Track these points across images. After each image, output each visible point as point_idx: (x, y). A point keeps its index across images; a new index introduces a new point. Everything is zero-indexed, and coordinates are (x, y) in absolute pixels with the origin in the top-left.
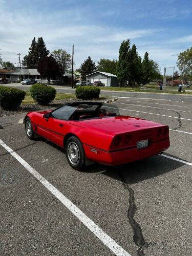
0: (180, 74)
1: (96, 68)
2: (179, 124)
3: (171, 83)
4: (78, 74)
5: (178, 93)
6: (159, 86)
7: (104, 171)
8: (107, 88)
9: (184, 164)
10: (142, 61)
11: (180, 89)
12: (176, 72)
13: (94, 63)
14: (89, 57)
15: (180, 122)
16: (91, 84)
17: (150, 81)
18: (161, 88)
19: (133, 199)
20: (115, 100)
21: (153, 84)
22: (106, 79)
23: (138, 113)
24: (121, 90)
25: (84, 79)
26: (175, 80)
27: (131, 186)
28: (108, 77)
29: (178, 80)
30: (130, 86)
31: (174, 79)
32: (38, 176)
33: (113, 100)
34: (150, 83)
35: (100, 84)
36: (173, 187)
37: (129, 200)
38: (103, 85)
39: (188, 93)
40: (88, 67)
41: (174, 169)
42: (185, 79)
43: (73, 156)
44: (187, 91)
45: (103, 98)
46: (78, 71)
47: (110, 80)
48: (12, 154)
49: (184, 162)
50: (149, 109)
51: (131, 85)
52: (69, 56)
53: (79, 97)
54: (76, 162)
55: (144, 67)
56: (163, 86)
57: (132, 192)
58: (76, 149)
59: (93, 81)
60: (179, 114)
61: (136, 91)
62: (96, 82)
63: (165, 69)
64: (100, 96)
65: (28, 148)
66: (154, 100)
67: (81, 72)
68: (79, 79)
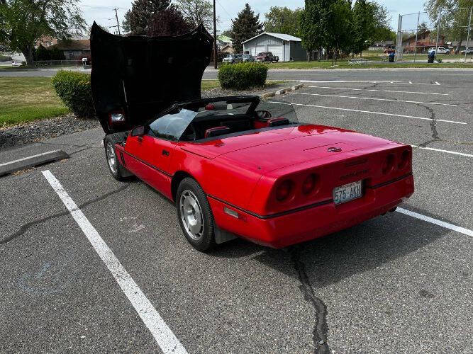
0: (431, 27)
1: (260, 27)
2: (431, 133)
3: (414, 46)
4: (227, 40)
5: (428, 66)
6: (388, 55)
7: (260, 253)
8: (284, 64)
9: (448, 231)
10: (353, 6)
11: (432, 58)
12: (423, 25)
13: (258, 17)
14: (247, 5)
15: (433, 128)
16: (252, 59)
17: (369, 46)
18: (392, 59)
19: (325, 329)
20: (297, 88)
21: (375, 52)
22: (281, 48)
23: (342, 114)
24: (312, 66)
25: (238, 48)
26: (422, 41)
27: (320, 293)
28: (285, 42)
29: (427, 39)
30: (329, 58)
31: (419, 38)
32: (115, 268)
33: (293, 88)
34: (370, 49)
35: (269, 58)
36: (424, 293)
37: (315, 332)
38: (275, 59)
39: (449, 65)
40: (246, 26)
41: (423, 243)
42: (442, 38)
43: (192, 221)
44: (445, 61)
45: (273, 86)
46: (227, 34)
47: (288, 48)
48: (73, 213)
49: (447, 225)
50: (366, 104)
51: (330, 56)
52: (207, 6)
53: (225, 86)
54: (198, 235)
55: (356, 18)
56: (396, 54)
57: (321, 310)
58: (195, 205)
59: (256, 51)
60: (432, 111)
61: (341, 67)
62: (260, 54)
63: (401, 17)
64: (268, 81)
65: (109, 199)
66: (377, 84)
67: (233, 36)
68: (230, 50)
